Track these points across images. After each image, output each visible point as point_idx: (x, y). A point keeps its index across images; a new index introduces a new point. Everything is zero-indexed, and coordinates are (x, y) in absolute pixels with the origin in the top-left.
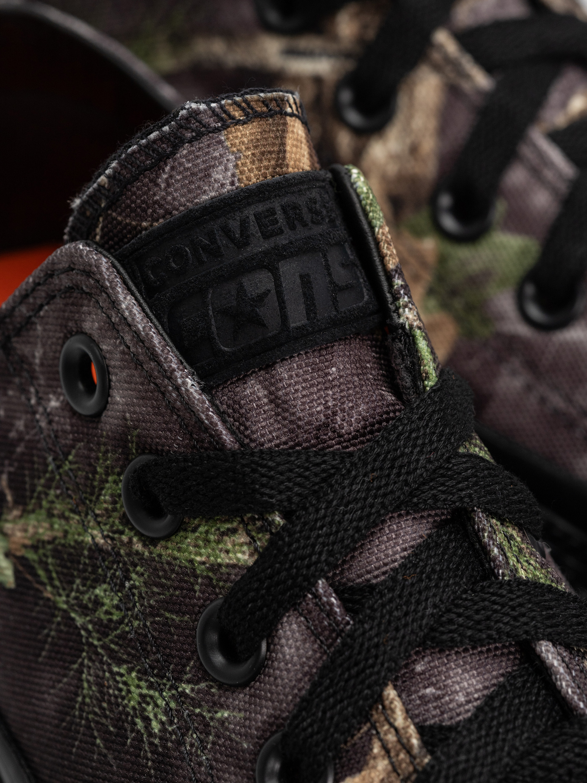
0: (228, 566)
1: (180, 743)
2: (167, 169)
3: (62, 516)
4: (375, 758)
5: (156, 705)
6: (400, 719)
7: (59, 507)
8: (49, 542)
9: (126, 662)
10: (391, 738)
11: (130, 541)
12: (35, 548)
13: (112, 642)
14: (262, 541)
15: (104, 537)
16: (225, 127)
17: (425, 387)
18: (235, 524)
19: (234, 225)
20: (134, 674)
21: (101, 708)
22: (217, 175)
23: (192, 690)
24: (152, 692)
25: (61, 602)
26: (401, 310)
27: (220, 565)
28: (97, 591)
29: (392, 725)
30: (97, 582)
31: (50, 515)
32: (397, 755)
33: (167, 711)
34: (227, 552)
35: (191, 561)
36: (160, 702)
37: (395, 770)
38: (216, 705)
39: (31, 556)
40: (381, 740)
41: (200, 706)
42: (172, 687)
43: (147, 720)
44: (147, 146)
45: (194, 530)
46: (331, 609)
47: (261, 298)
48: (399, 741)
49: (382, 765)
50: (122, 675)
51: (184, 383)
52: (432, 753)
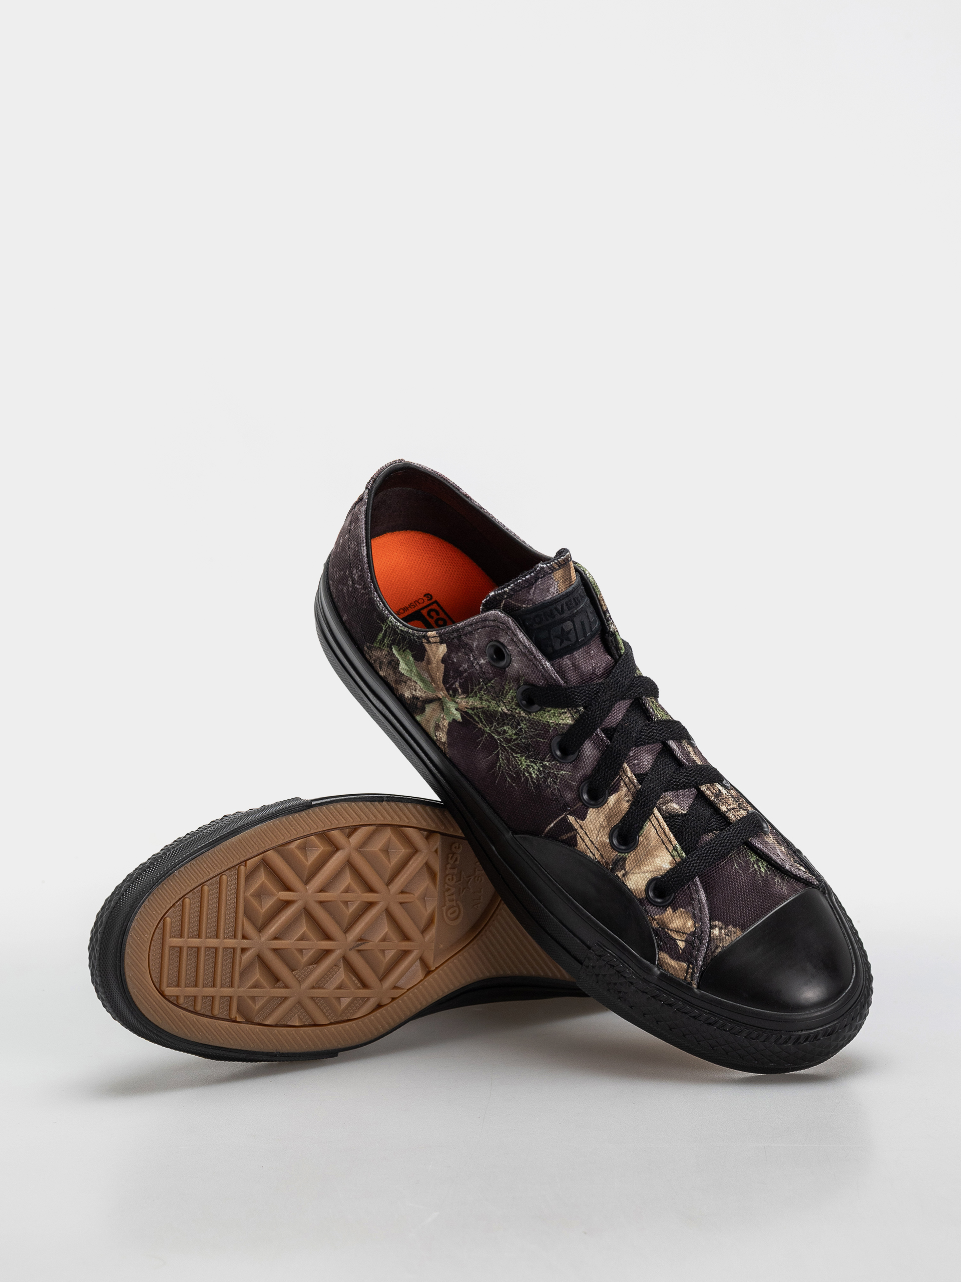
0: (563, 724)
1: (545, 781)
2: (533, 588)
3: (487, 700)
4: (622, 787)
5: (534, 768)
6: (630, 774)
7: (485, 697)
8: (480, 709)
9: (519, 753)
10: (627, 780)
11: (520, 713)
12: (473, 709)
13: (512, 745)
14: (576, 716)
15: (507, 710)
16: (552, 572)
17: (621, 653)
18: (566, 710)
19: (559, 607)
20: (524, 758)
21: (509, 768)
22: (552, 590)
23: (549, 764)
24: (532, 764)
25: (487, 729)
26: (610, 625)
27: (560, 724)
28: (505, 728)
29: (627, 776)
30: (504, 725)
31: (481, 699)
32: (630, 786)
33: (539, 770)
34: (563, 720)
35: (548, 722)
36: (536, 767)
37: (629, 791)
38: (559, 769)
39: (470, 712)
40: (624, 781)
41: (553, 769)
42: (540, 763)
43: (530, 773)
44: (525, 581)
45: (549, 711)
46: (603, 739)
47: (569, 632)
48: (630, 781)
49: (625, 789)
50: (518, 758)
51: (546, 664)
52: (641, 784)
